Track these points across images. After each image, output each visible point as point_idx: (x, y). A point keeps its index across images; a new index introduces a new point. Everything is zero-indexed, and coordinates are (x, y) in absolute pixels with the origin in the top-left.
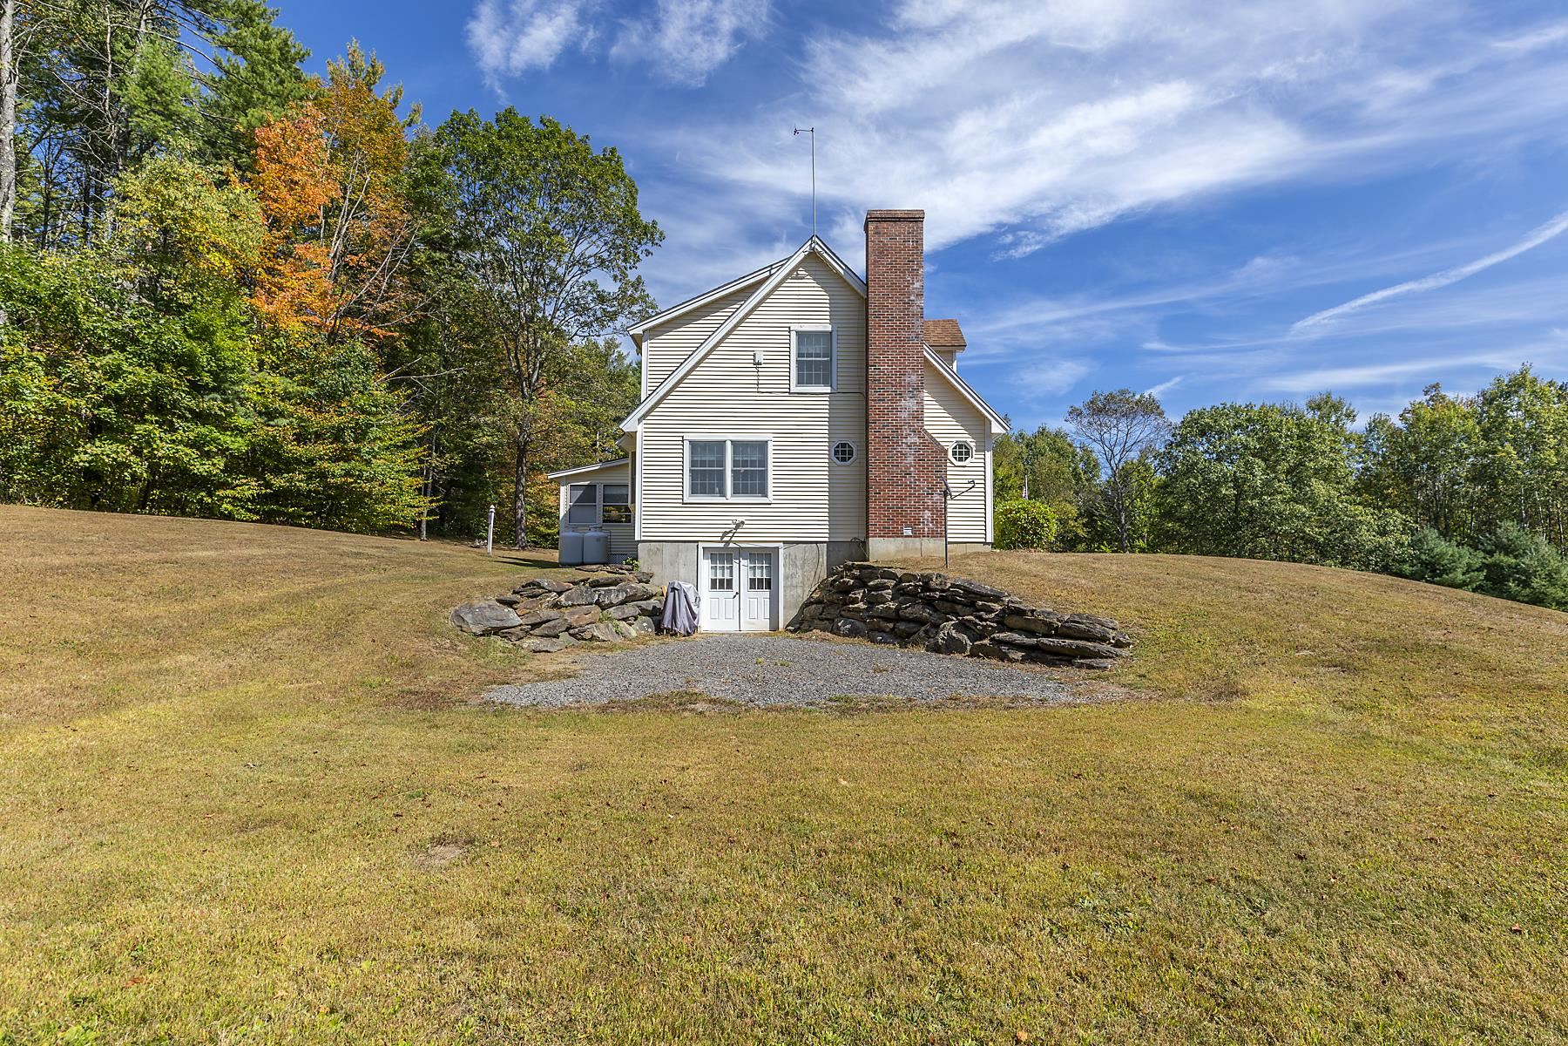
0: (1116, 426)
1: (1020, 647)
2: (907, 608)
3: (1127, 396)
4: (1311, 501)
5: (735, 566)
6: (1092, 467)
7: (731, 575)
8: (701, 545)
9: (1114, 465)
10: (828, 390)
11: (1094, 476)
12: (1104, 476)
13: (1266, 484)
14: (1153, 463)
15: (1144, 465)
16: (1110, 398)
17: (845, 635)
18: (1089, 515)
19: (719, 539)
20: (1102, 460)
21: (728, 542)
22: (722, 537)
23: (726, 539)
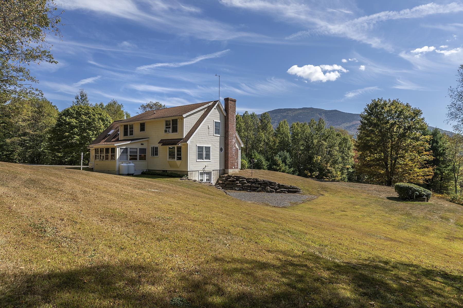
1: (286, 191)
2: (253, 185)
5: (204, 176)
7: (203, 178)
8: (200, 171)
10: (219, 135)
17: (238, 191)
22: (203, 170)
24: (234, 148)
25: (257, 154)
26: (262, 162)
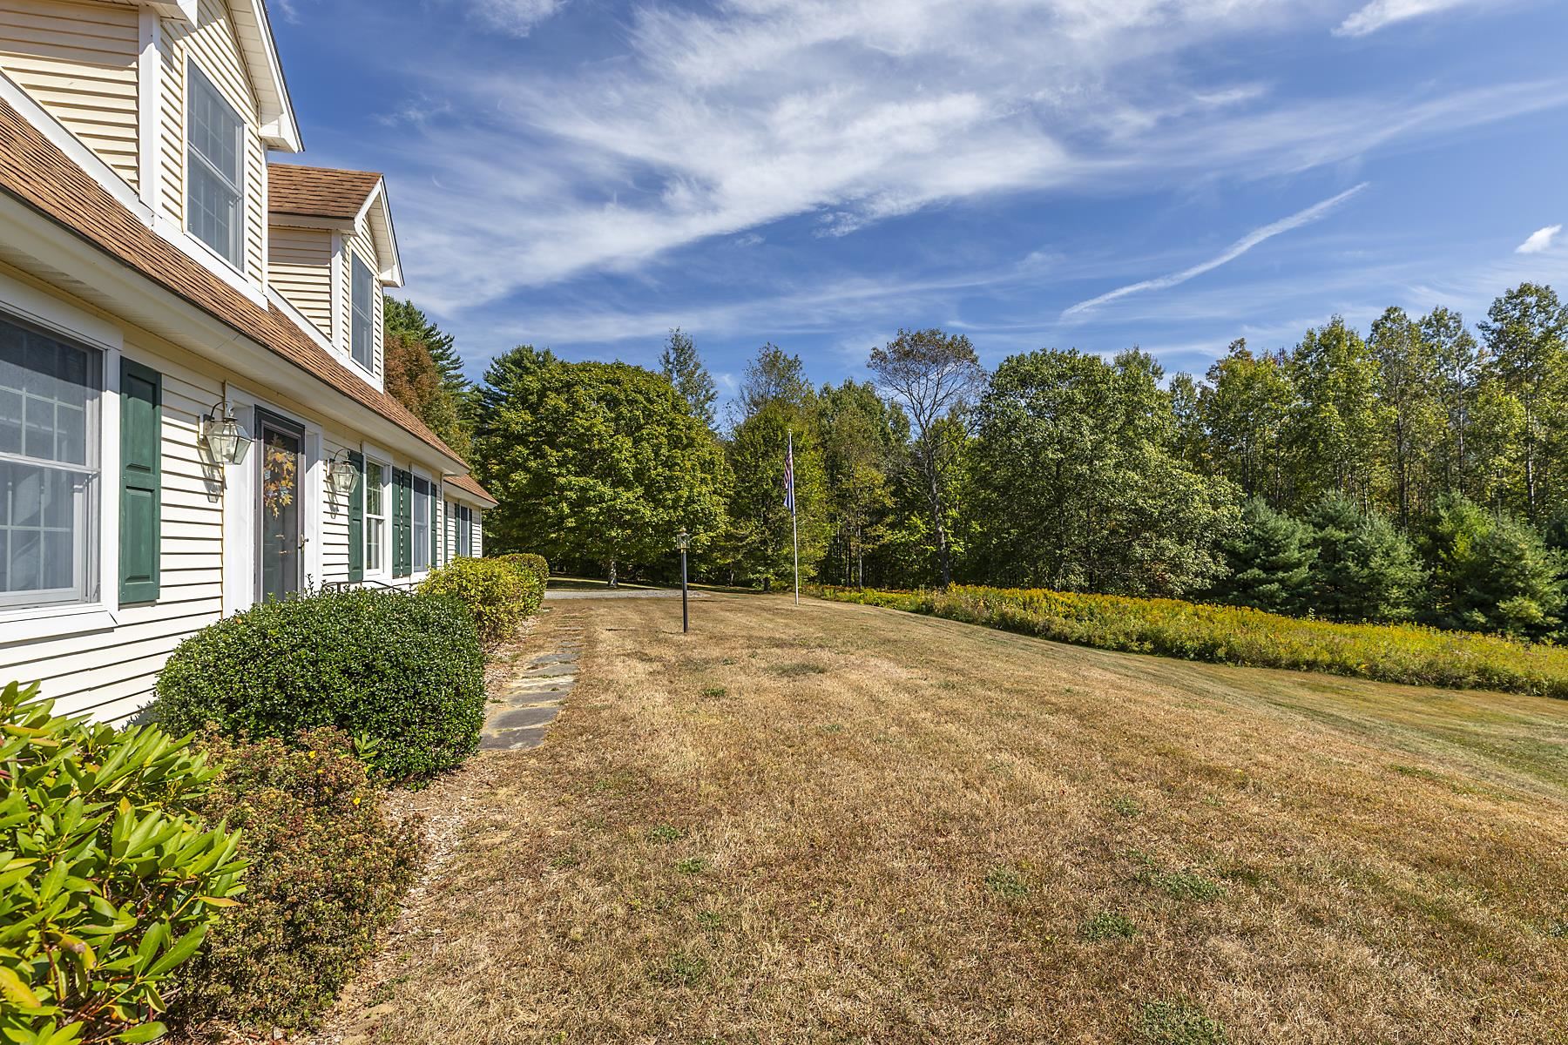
0: (925, 375)
3: (937, 337)
4: (1140, 466)
6: (902, 425)
9: (923, 422)
11: (904, 436)
12: (914, 434)
13: (1097, 446)
14: (965, 420)
15: (955, 424)
16: (918, 338)
18: (896, 483)
20: (911, 417)
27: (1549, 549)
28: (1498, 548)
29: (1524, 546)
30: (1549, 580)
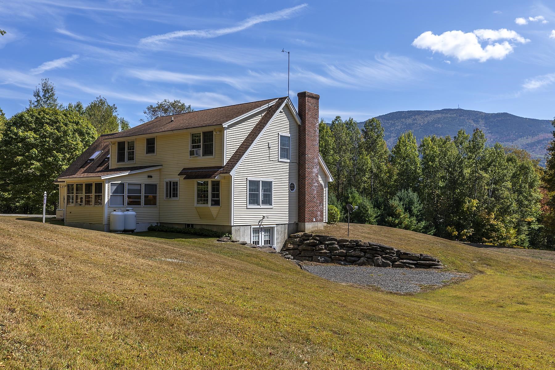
1: (412, 264)
2: (351, 252)
5: (260, 234)
7: (259, 239)
8: (252, 227)
10: (289, 161)
17: (322, 263)
19: (257, 224)
21: (260, 225)
22: (259, 223)
23: (260, 224)
24: (316, 184)
25: (357, 195)
26: (367, 211)
27: (374, 208)
28: (363, 207)
29: (368, 207)
30: (374, 218)
